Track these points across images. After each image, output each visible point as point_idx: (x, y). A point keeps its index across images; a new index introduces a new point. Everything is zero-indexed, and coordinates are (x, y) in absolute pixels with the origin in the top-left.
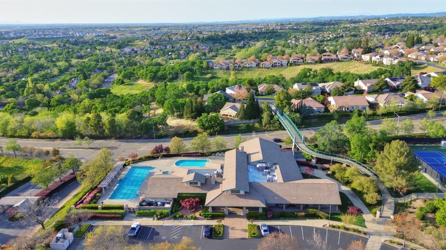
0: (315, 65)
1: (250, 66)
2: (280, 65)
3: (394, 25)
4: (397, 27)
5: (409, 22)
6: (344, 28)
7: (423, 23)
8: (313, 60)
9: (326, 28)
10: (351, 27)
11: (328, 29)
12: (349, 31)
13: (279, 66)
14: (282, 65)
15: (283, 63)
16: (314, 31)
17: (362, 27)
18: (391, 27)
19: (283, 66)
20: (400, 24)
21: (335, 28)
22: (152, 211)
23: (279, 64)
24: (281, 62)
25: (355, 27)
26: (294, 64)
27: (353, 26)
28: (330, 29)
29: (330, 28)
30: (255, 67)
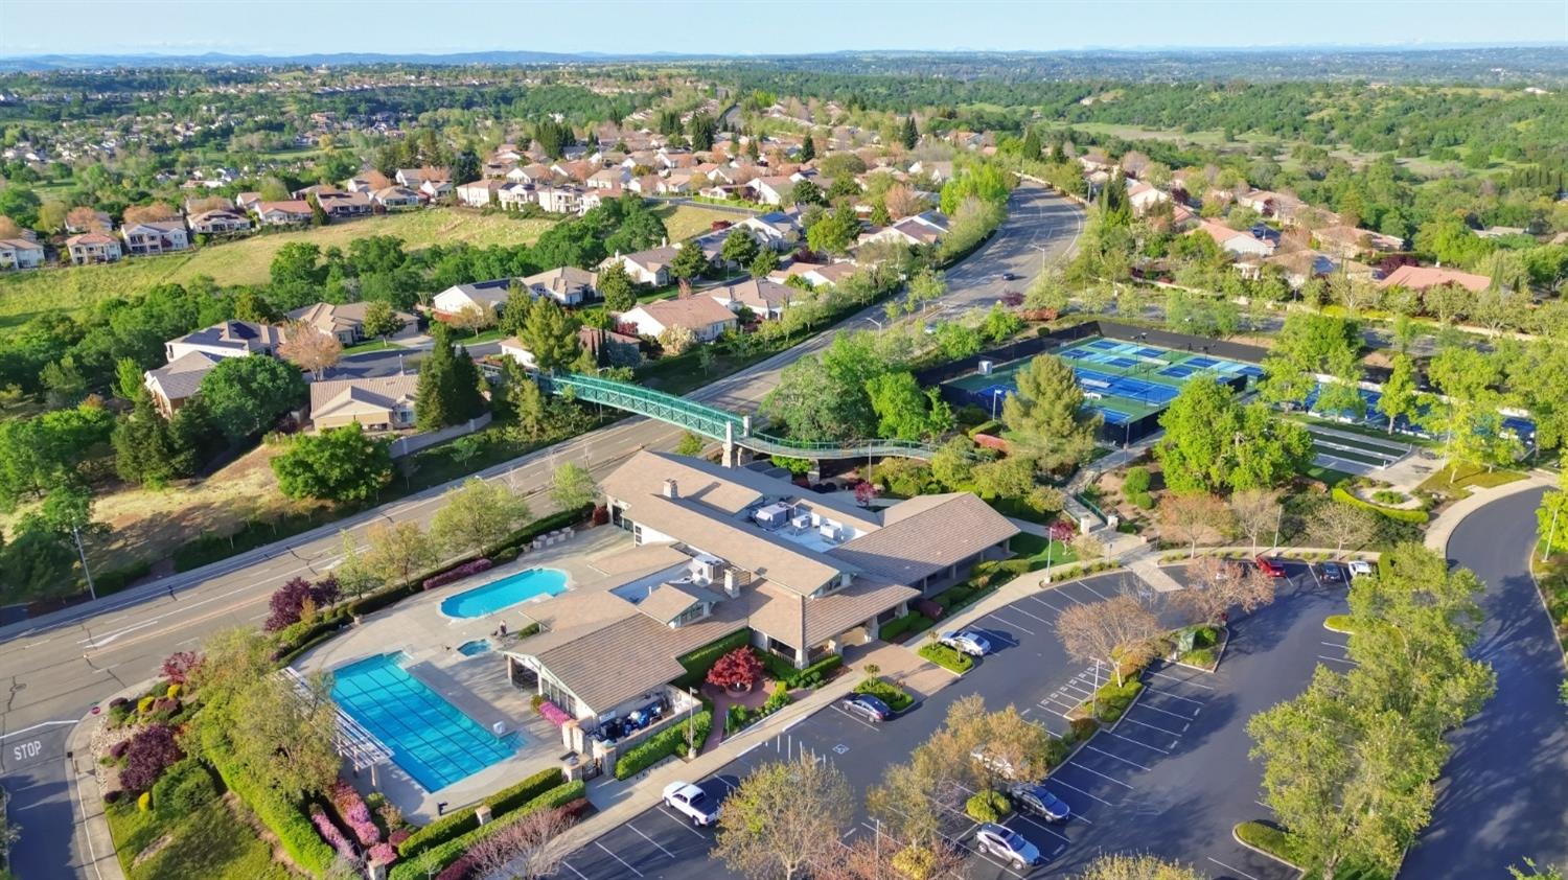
0: (308, 233)
1: (13, 259)
2: (157, 242)
3: (387, 90)
4: (398, 99)
5: (425, 81)
6: (220, 101)
7: (469, 86)
8: (289, 215)
9: (141, 99)
10: (243, 96)
11: (152, 102)
12: (242, 109)
13: (154, 247)
14: (167, 243)
15: (170, 236)
16: (95, 113)
17: (284, 95)
18: (382, 98)
19: (174, 248)
20: (402, 88)
21: (180, 100)
22: (662, 737)
23: (153, 238)
24: (162, 231)
25: (261, 95)
26: (220, 237)
27: (252, 94)
28: (161, 104)
29: (159, 98)
30: (40, 261)
